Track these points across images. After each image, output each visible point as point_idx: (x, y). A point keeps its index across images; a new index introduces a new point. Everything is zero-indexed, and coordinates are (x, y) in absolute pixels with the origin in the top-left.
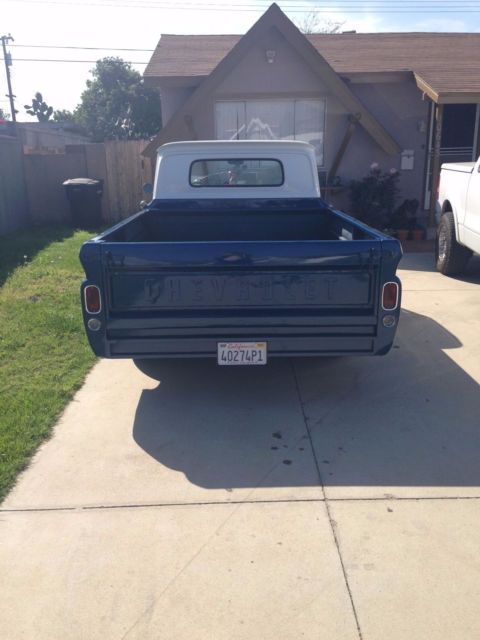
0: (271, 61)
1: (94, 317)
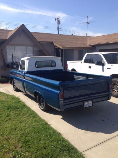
0: (21, 37)
1: (62, 101)
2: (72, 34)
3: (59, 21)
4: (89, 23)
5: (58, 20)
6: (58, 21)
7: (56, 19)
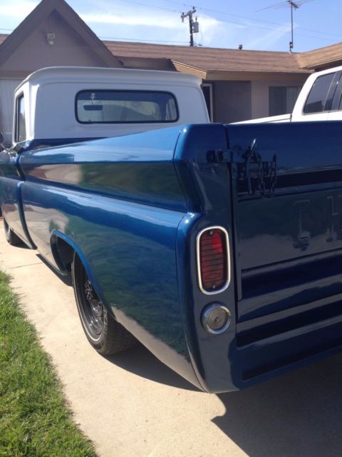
0: (51, 43)
1: (216, 302)
2: (241, 47)
3: (194, 21)
4: (296, 7)
5: (191, 17)
6: (191, 21)
7: (186, 16)
